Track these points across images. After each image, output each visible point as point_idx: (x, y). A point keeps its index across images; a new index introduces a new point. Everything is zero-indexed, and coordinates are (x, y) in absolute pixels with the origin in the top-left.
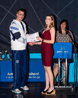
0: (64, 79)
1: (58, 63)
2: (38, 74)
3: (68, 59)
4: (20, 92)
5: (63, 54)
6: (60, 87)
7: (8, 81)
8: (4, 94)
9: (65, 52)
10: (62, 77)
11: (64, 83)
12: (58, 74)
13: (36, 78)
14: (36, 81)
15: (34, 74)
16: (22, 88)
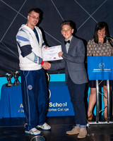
0: (106, 111)
1: (95, 87)
2: (66, 104)
3: (110, 81)
4: (39, 132)
5: (103, 73)
6: (100, 123)
7: (21, 116)
8: (15, 136)
9: (106, 70)
10: (103, 107)
11: (106, 117)
12: (96, 104)
13: (64, 111)
14: (64, 115)
15: (60, 105)
16: (39, 126)
